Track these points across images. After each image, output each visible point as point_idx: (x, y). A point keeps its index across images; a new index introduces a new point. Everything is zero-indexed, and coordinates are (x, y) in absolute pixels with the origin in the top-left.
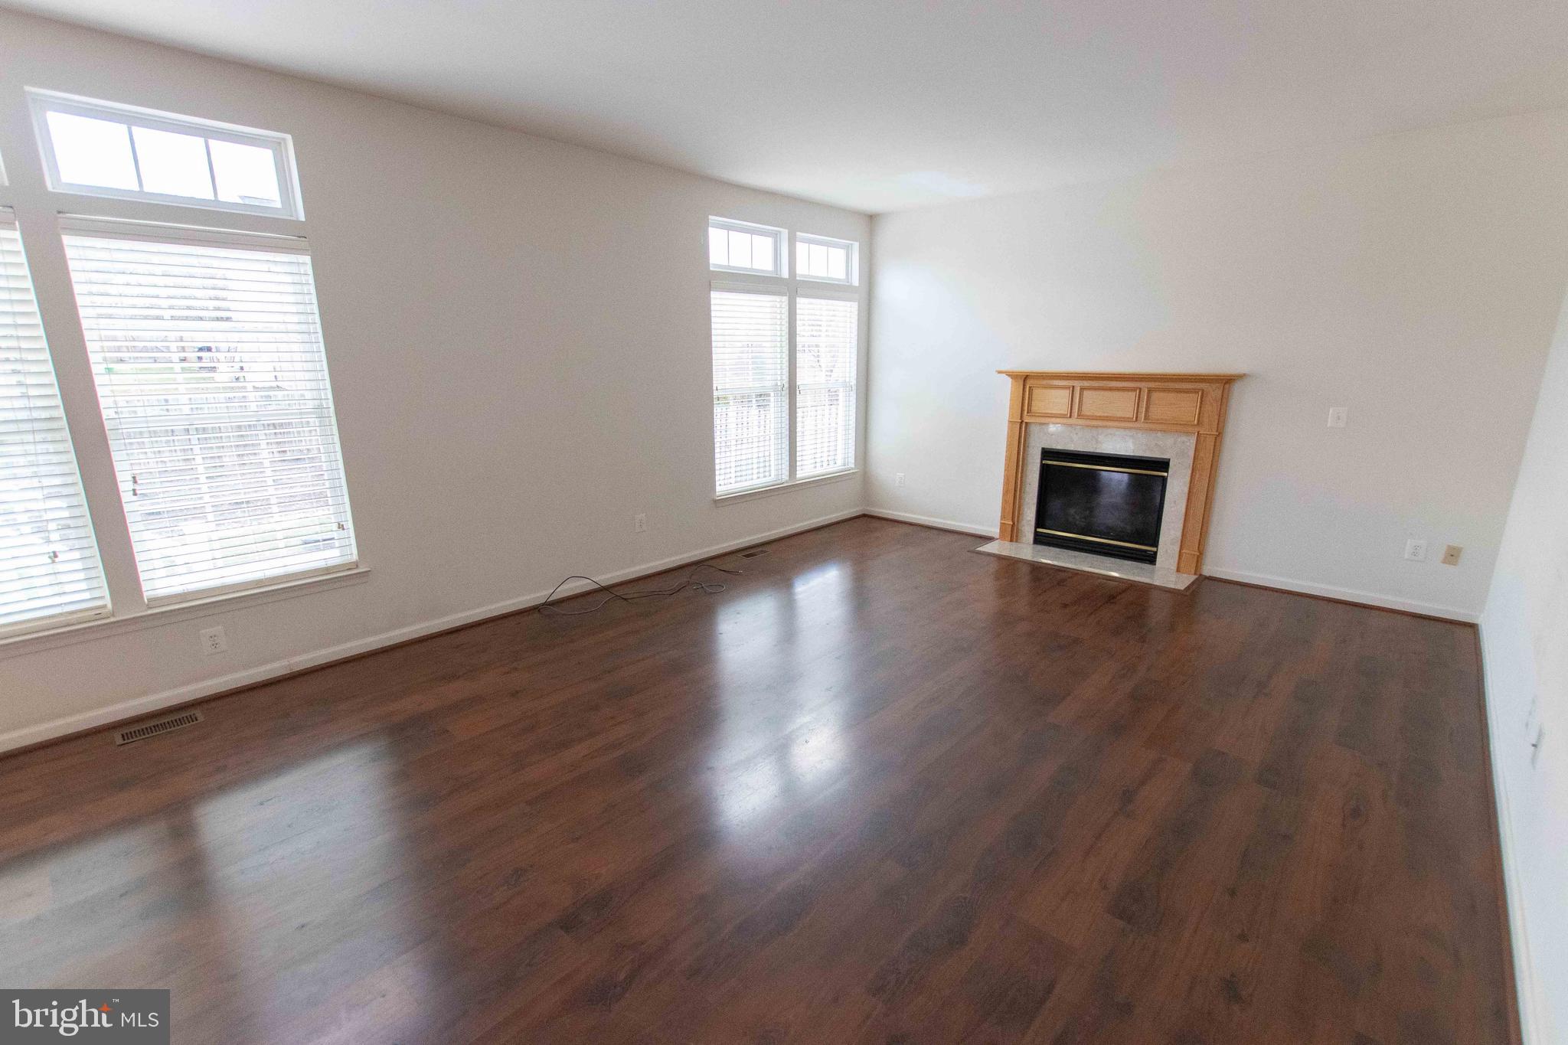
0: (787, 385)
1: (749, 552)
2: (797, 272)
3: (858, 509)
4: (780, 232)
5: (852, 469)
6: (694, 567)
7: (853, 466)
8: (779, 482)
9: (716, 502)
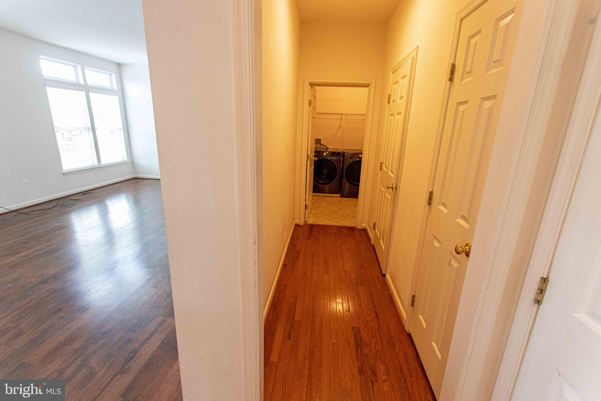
0: (90, 127)
1: (84, 193)
2: (88, 83)
3: (131, 176)
4: (77, 66)
5: (127, 161)
6: (58, 200)
7: (127, 160)
8: (93, 166)
9: (63, 174)
